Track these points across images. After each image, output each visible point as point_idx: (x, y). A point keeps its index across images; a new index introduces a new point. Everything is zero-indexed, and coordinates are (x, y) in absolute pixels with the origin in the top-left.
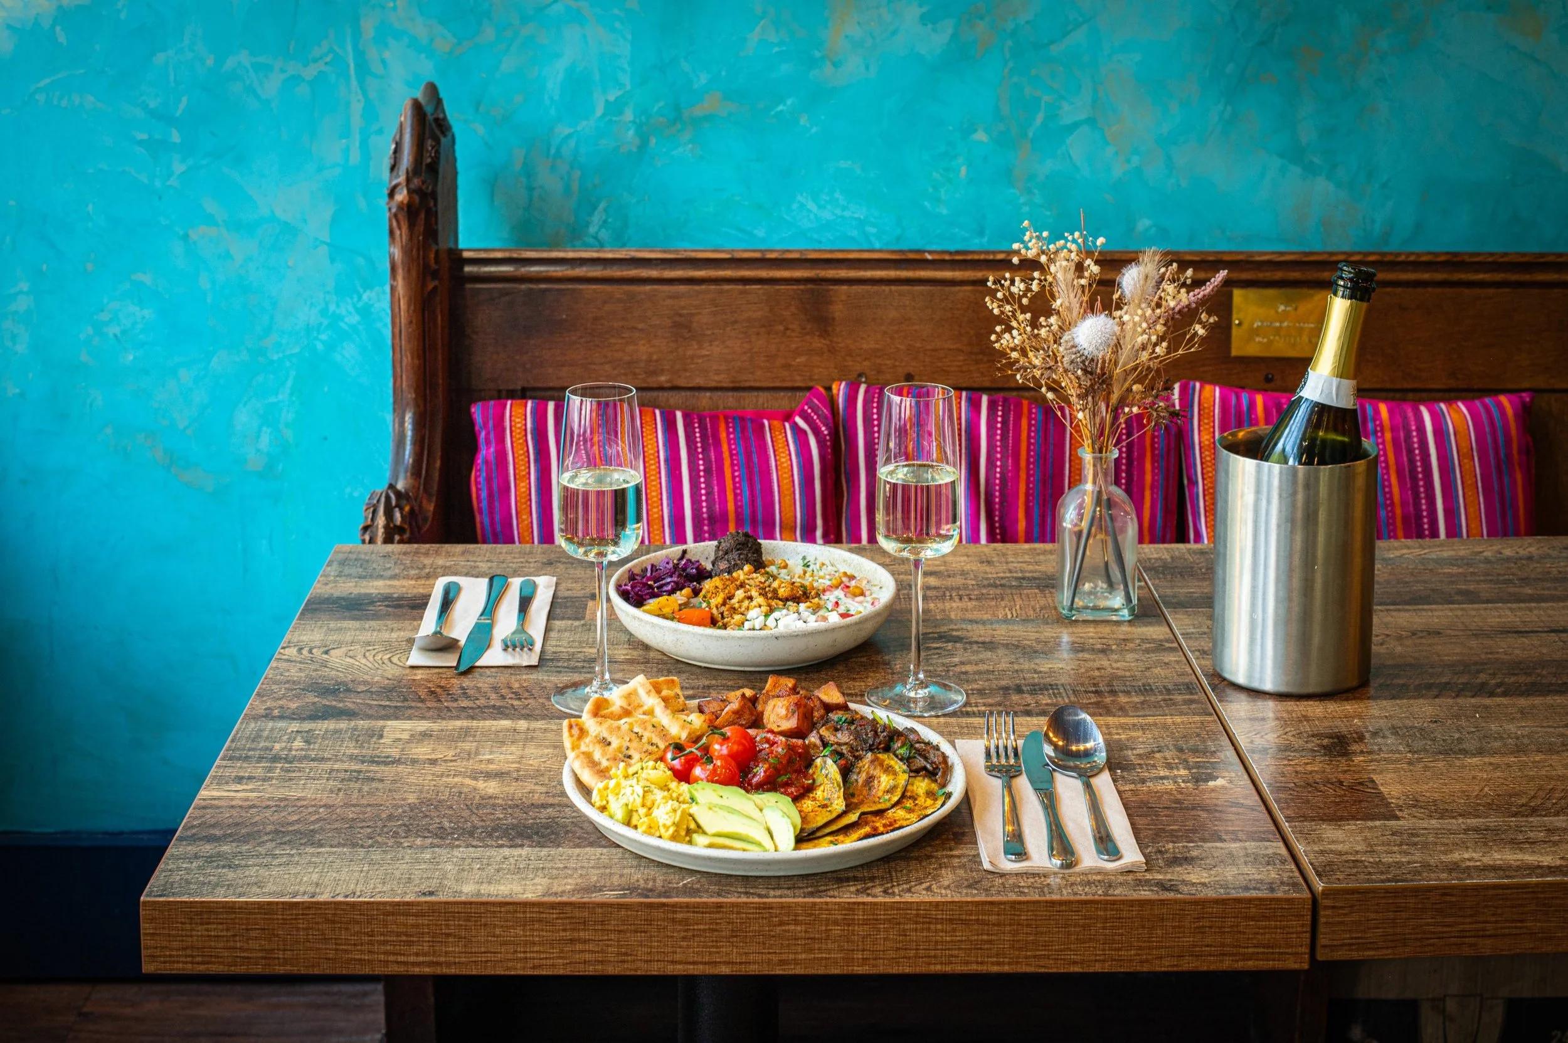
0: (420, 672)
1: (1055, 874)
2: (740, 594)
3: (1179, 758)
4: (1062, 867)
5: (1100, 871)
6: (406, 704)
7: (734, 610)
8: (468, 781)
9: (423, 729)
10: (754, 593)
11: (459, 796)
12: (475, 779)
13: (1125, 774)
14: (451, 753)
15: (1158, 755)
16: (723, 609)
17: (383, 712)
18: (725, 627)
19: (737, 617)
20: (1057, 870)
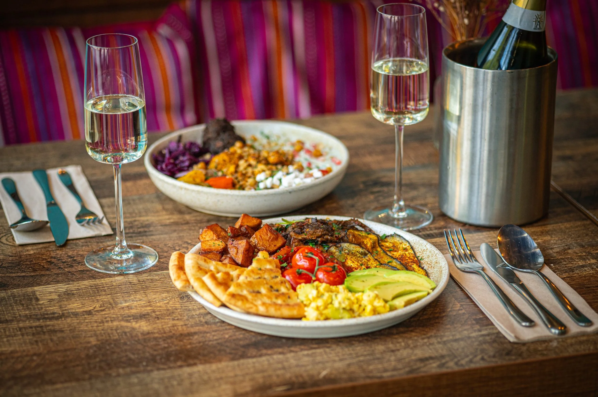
0: (29, 248)
1: (556, 339)
2: (242, 164)
3: (585, 252)
4: (560, 334)
5: (583, 334)
6: (37, 273)
7: (244, 175)
8: (124, 324)
9: (64, 290)
10: (253, 162)
11: (126, 335)
12: (128, 321)
13: (557, 266)
14: (98, 305)
15: (570, 251)
16: (237, 175)
17: (26, 282)
18: (242, 188)
19: (250, 181)
20: (556, 336)
